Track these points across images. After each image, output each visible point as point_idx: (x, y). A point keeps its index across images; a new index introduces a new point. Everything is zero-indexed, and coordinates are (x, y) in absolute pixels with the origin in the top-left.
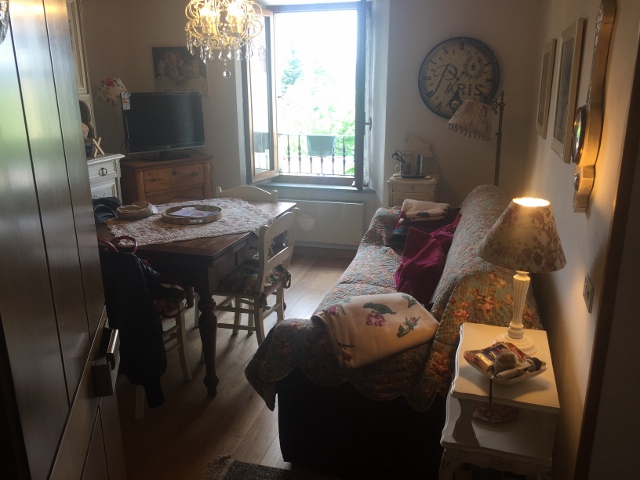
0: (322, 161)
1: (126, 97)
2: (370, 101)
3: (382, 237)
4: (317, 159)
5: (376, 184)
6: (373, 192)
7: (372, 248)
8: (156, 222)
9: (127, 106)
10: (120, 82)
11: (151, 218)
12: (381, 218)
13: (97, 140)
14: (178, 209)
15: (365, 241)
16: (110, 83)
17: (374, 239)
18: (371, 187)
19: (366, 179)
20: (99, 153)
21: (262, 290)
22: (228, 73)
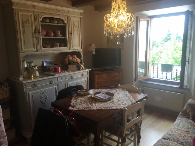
0: (167, 74)
3: (189, 115)
4: (165, 73)
5: (190, 87)
6: (189, 90)
7: (184, 119)
9: (94, 53)
10: (93, 45)
12: (190, 105)
13: (82, 64)
15: (181, 115)
16: (90, 45)
17: (185, 114)
18: (188, 87)
19: (186, 83)
22: (119, 43)
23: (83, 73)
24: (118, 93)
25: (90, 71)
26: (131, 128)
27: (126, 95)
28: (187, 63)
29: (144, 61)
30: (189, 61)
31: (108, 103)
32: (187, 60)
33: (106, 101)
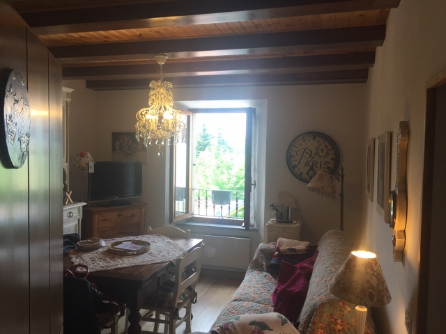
0: (222, 207)
1: (92, 164)
2: (254, 169)
3: (263, 265)
4: (218, 206)
5: (258, 225)
6: (257, 231)
7: (255, 273)
8: (104, 253)
9: (92, 171)
10: (89, 155)
11: (101, 250)
12: (262, 251)
13: (69, 193)
14: (121, 243)
15: (252, 268)
16: (82, 155)
17: (257, 266)
18: (255, 227)
19: (252, 221)
20: (69, 202)
21: (176, 305)
22: (161, 154)
23: (71, 211)
24: (153, 242)
25: (84, 206)
26: (183, 294)
27: (169, 242)
28: (253, 187)
29: (184, 186)
30: (255, 185)
31: (143, 255)
32: (253, 183)
33: (139, 253)
